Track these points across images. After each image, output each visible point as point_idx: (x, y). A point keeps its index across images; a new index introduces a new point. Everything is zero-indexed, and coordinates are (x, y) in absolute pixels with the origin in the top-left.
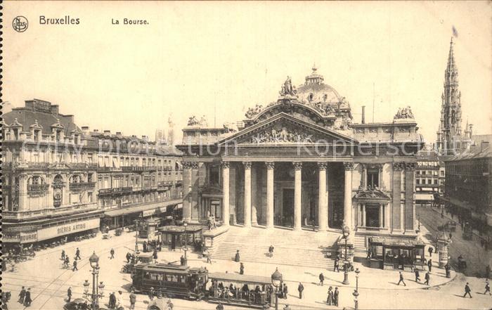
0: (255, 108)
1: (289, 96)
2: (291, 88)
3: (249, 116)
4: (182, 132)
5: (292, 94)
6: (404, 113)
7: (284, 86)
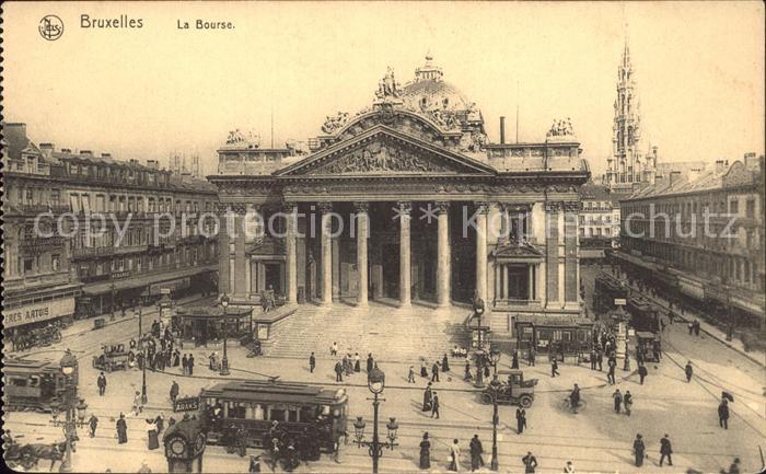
0: (336, 117)
1: (390, 99)
2: (394, 85)
3: (328, 130)
4: (218, 155)
5: (395, 96)
6: (561, 128)
7: (382, 82)
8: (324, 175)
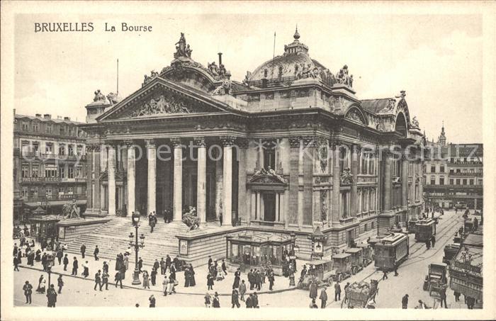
1: (182, 58)
4: (86, 110)
5: (184, 56)
6: (306, 71)
8: (128, 119)
